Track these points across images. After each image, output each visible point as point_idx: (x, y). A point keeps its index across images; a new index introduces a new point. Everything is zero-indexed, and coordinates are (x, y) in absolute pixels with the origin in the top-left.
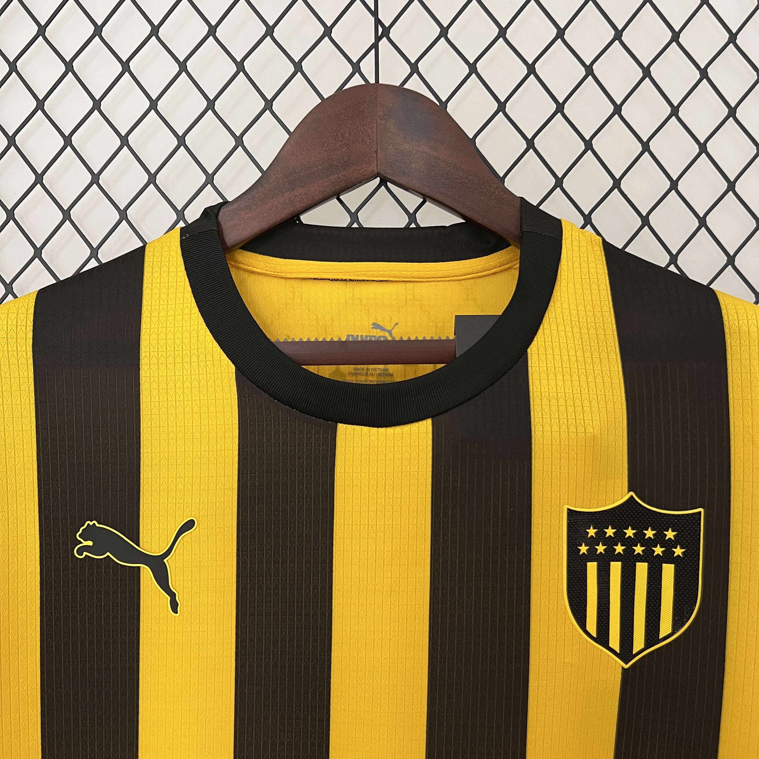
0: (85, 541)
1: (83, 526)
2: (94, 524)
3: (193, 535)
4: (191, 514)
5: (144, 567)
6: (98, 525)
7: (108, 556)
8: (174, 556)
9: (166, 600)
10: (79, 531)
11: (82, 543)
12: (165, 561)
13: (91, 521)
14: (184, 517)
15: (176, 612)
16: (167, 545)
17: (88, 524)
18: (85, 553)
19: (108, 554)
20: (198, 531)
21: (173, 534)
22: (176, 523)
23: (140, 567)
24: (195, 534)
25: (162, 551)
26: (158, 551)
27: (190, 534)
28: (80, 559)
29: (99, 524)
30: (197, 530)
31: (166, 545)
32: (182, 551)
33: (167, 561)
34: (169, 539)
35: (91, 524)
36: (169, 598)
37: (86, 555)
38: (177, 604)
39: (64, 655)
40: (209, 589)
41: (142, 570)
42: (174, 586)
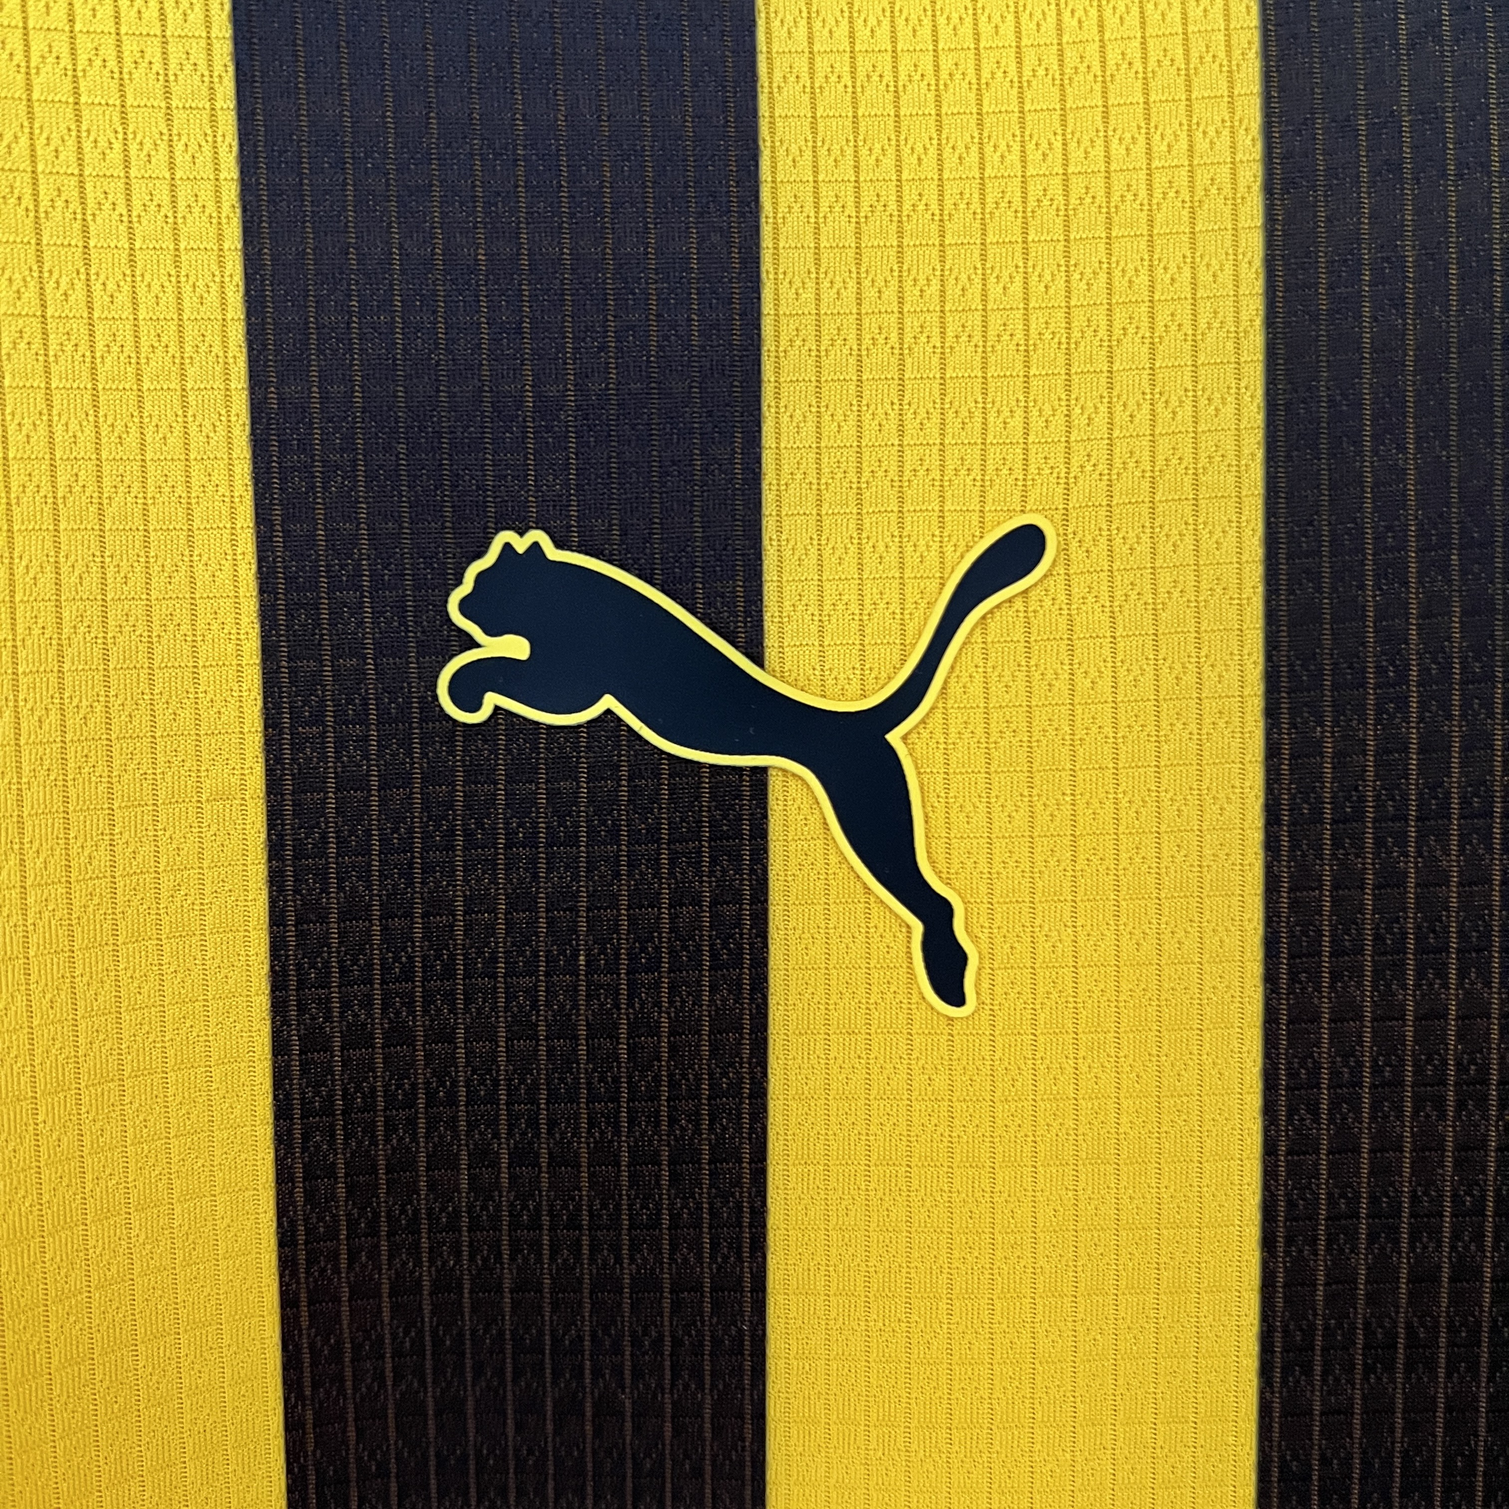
0: (492, 631)
1: (480, 555)
2: (536, 545)
3: (1033, 605)
4: (1024, 499)
5: (784, 771)
6: (553, 553)
7: (608, 712)
8: (938, 715)
9: (901, 937)
10: (459, 582)
11: (472, 644)
12: (894, 738)
13: (521, 534)
14: (988, 517)
15: (955, 997)
16: (903, 661)
17: (507, 547)
18: (492, 700)
19: (609, 702)
20: (1061, 586)
21: (931, 605)
22: (949, 549)
23: (764, 770)
24: (1048, 602)
25: (875, 692)
26: (855, 687)
27: (1019, 604)
28: (465, 725)
29: (559, 545)
30: (1057, 585)
31: (896, 657)
32: (976, 688)
33: (905, 738)
34: (911, 627)
35: (521, 544)
36: (918, 927)
37: (497, 709)
38: (962, 958)
39: (389, 1216)
40: (1124, 881)
41: (775, 784)
42: (942, 866)
